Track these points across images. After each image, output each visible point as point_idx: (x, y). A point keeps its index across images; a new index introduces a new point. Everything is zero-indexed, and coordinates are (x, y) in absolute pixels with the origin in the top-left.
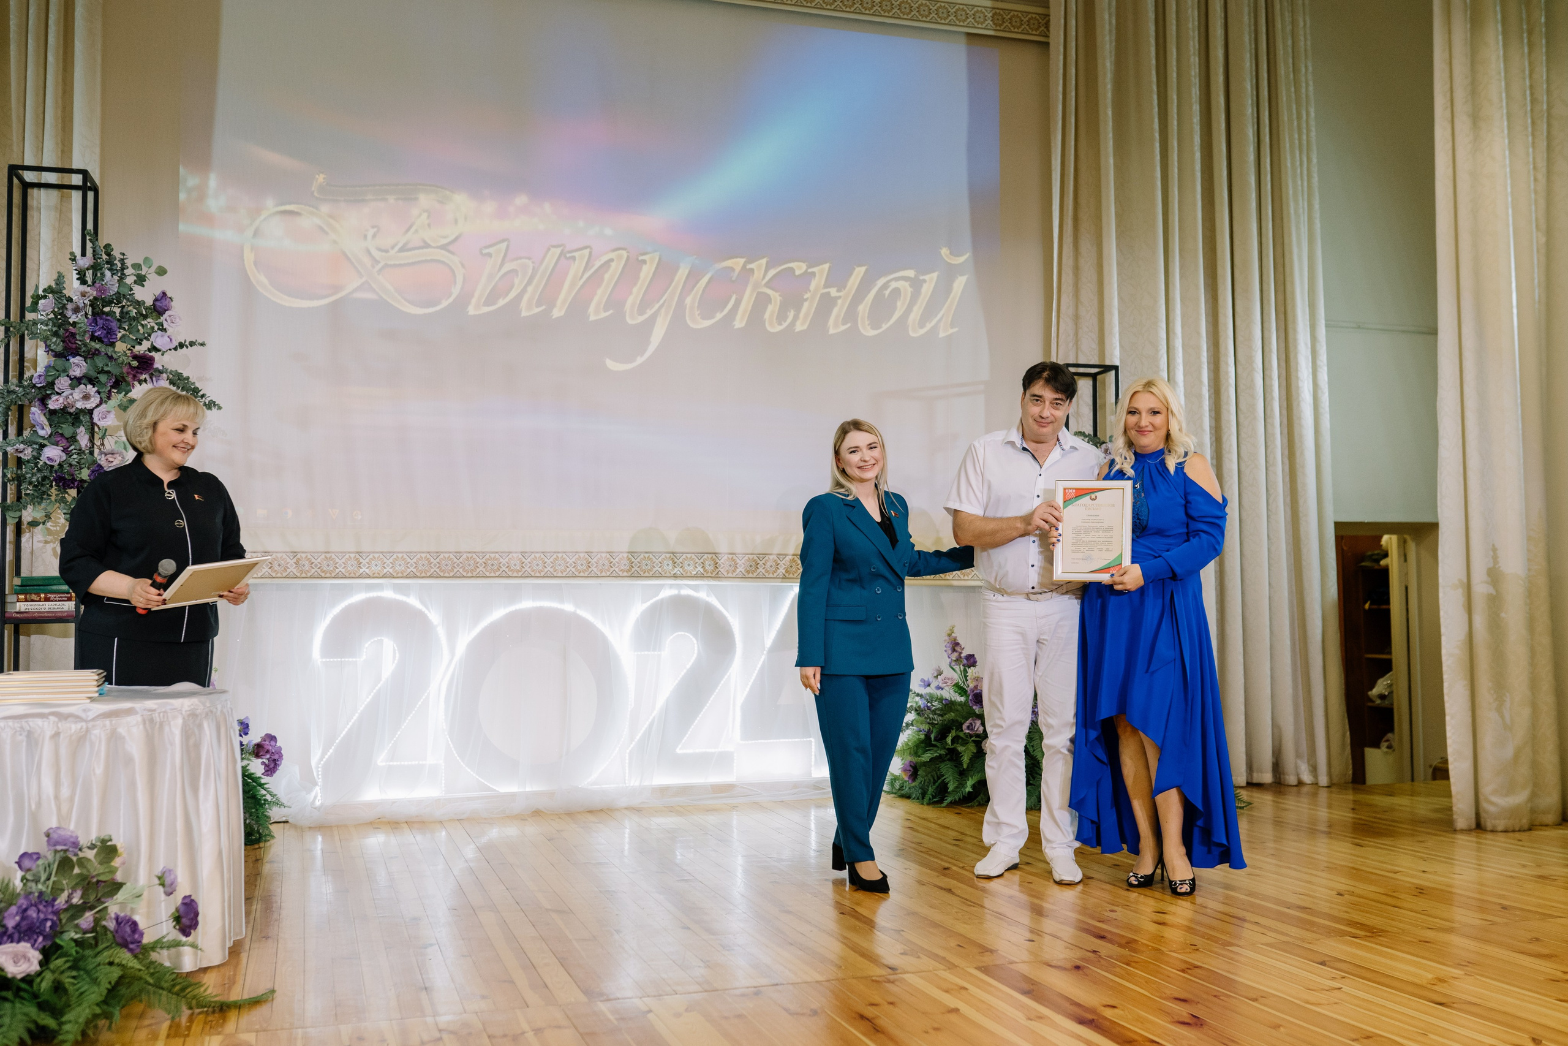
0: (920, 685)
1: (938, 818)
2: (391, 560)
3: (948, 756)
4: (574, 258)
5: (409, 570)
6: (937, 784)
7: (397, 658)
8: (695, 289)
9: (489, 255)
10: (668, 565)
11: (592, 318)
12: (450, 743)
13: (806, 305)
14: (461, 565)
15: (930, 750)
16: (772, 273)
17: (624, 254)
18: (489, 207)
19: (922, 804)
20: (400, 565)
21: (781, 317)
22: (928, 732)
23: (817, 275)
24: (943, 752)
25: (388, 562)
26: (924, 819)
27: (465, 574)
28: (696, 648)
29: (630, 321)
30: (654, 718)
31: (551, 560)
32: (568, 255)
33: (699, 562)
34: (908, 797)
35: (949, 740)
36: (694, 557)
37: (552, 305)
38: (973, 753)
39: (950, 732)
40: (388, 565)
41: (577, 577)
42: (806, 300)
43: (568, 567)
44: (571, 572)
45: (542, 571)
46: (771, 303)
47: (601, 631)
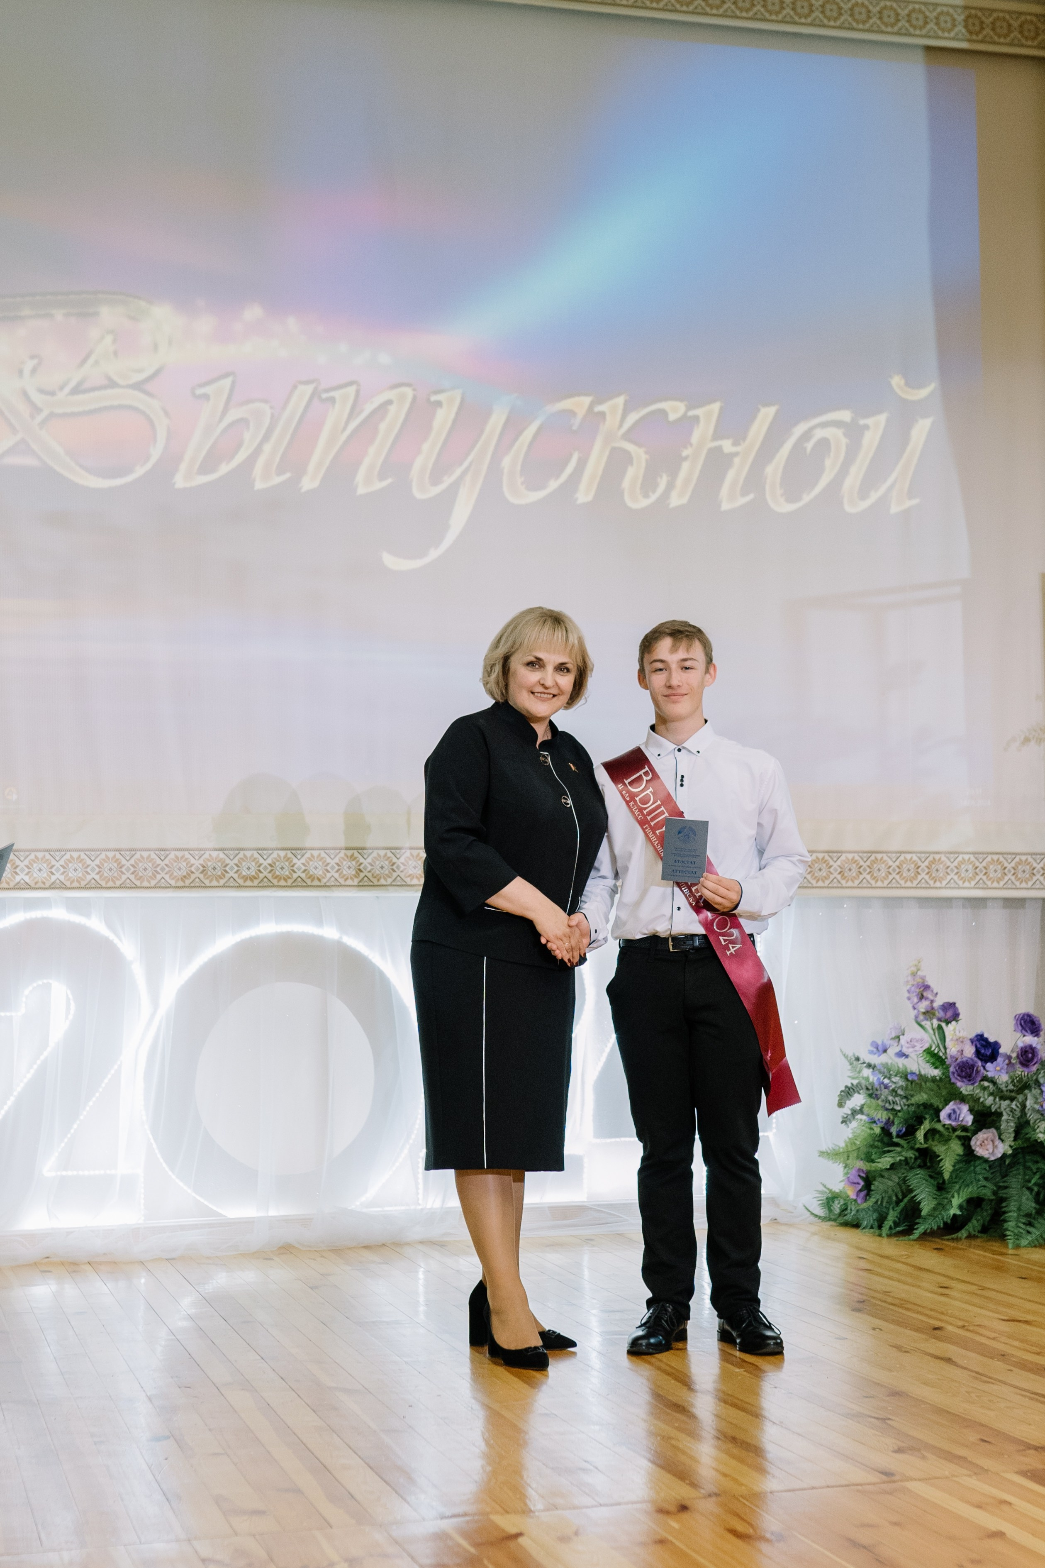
0: (871, 1052)
1: (908, 1257)
2: (62, 862)
3: (919, 1161)
4: (332, 400)
5: (89, 877)
6: (902, 1204)
7: (72, 1012)
8: (517, 444)
9: (206, 397)
11: (361, 490)
12: (152, 1141)
13: (685, 466)
14: (167, 869)
15: (889, 1151)
16: (633, 417)
17: (409, 392)
18: (205, 324)
19: (880, 1235)
20: (75, 870)
21: (648, 484)
22: (886, 1123)
23: (702, 420)
24: (910, 1154)
25: (58, 865)
26: (887, 1257)
27: (173, 883)
29: (418, 495)
31: (303, 860)
32: (324, 396)
34: (856, 1226)
35: (920, 1135)
37: (300, 472)
38: (958, 1155)
39: (921, 1123)
40: (58, 870)
41: (341, 886)
42: (686, 458)
43: (328, 871)
44: (333, 879)
45: (289, 878)
46: (631, 463)
47: (379, 969)
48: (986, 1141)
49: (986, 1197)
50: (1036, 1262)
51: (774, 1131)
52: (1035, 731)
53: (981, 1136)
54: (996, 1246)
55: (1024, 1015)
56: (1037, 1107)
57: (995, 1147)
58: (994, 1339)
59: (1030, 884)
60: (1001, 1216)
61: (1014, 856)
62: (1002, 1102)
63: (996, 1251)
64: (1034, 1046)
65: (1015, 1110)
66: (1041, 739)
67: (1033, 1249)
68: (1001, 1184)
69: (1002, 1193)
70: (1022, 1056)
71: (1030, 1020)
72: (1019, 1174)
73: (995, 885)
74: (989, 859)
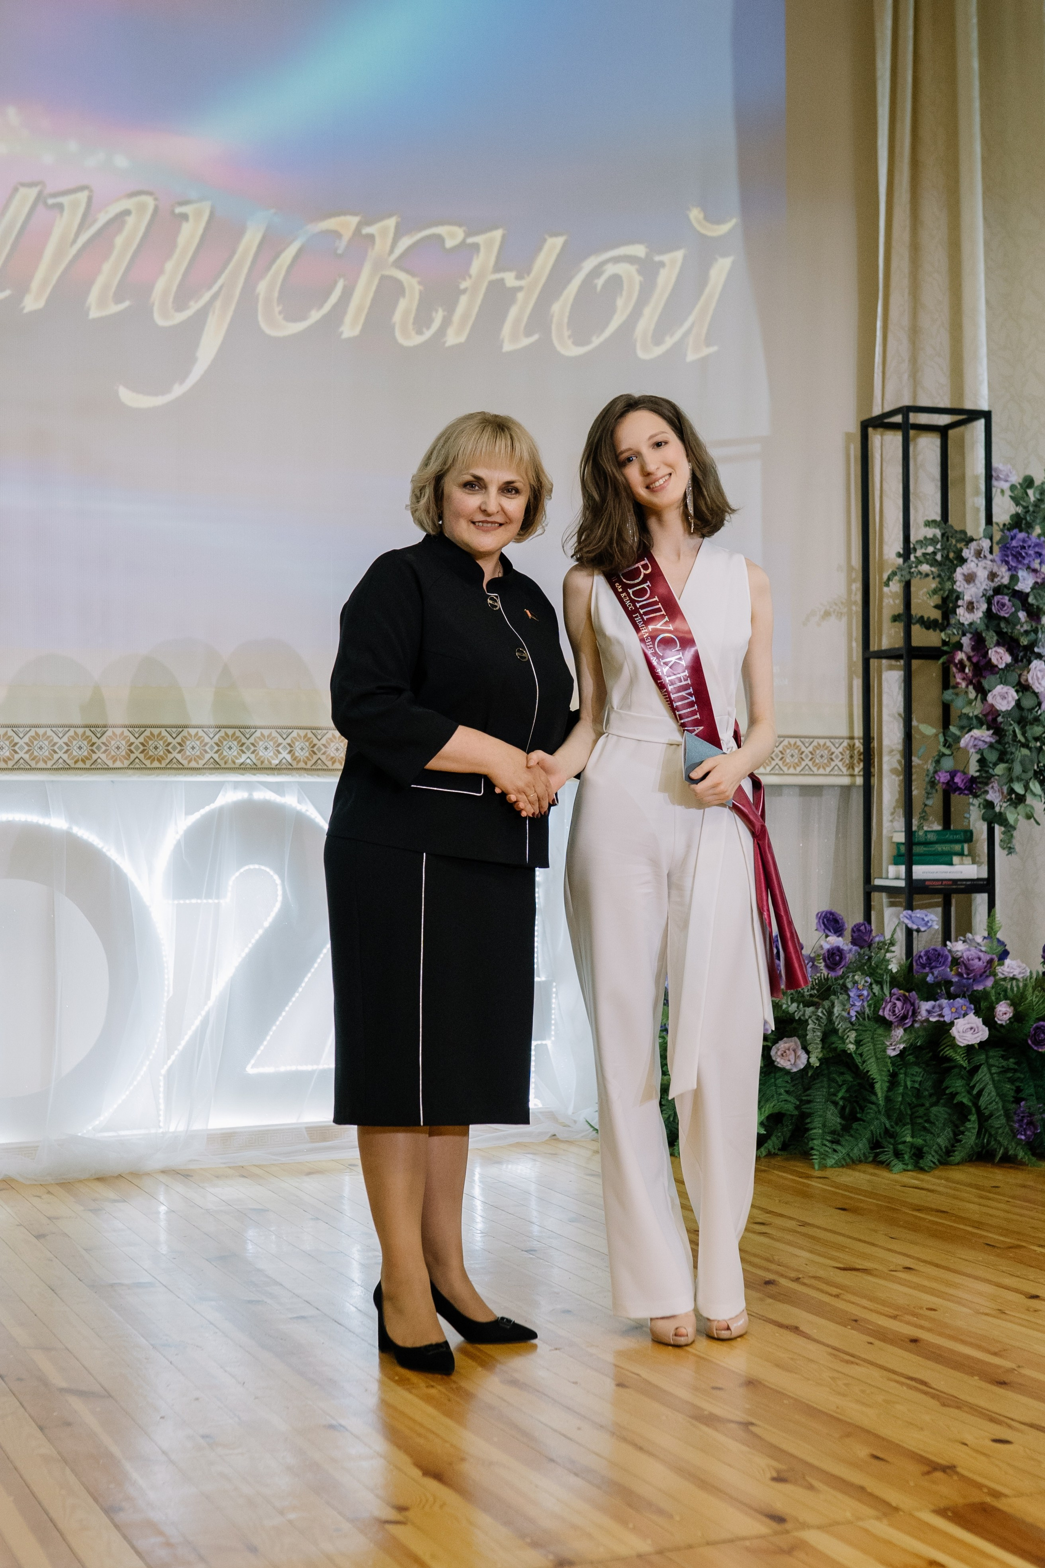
4: (60, 207)
8: (274, 267)
10: (230, 748)
11: (94, 314)
13: (464, 300)
16: (406, 242)
17: (150, 202)
21: (422, 321)
23: (482, 249)
28: (280, 892)
29: (160, 321)
30: (208, 1014)
31: (26, 739)
32: (51, 201)
33: (285, 743)
36: (274, 734)
37: (22, 289)
41: (70, 769)
42: (464, 291)
43: (55, 752)
44: (61, 761)
45: (10, 759)
46: (404, 296)
47: (114, 863)
48: (787, 1051)
49: (789, 1113)
50: (847, 1186)
51: (553, 1038)
52: (836, 604)
53: (782, 1046)
54: (800, 1166)
55: (827, 912)
56: (845, 1014)
57: (797, 1057)
58: (837, 1296)
59: (828, 769)
60: (805, 1133)
61: (812, 740)
62: (807, 1009)
63: (802, 1173)
64: (841, 947)
65: (821, 1018)
66: (841, 614)
67: (841, 1169)
68: (804, 1098)
69: (806, 1108)
70: (829, 959)
71: (833, 919)
72: (822, 1087)
73: (792, 771)
74: (786, 742)
